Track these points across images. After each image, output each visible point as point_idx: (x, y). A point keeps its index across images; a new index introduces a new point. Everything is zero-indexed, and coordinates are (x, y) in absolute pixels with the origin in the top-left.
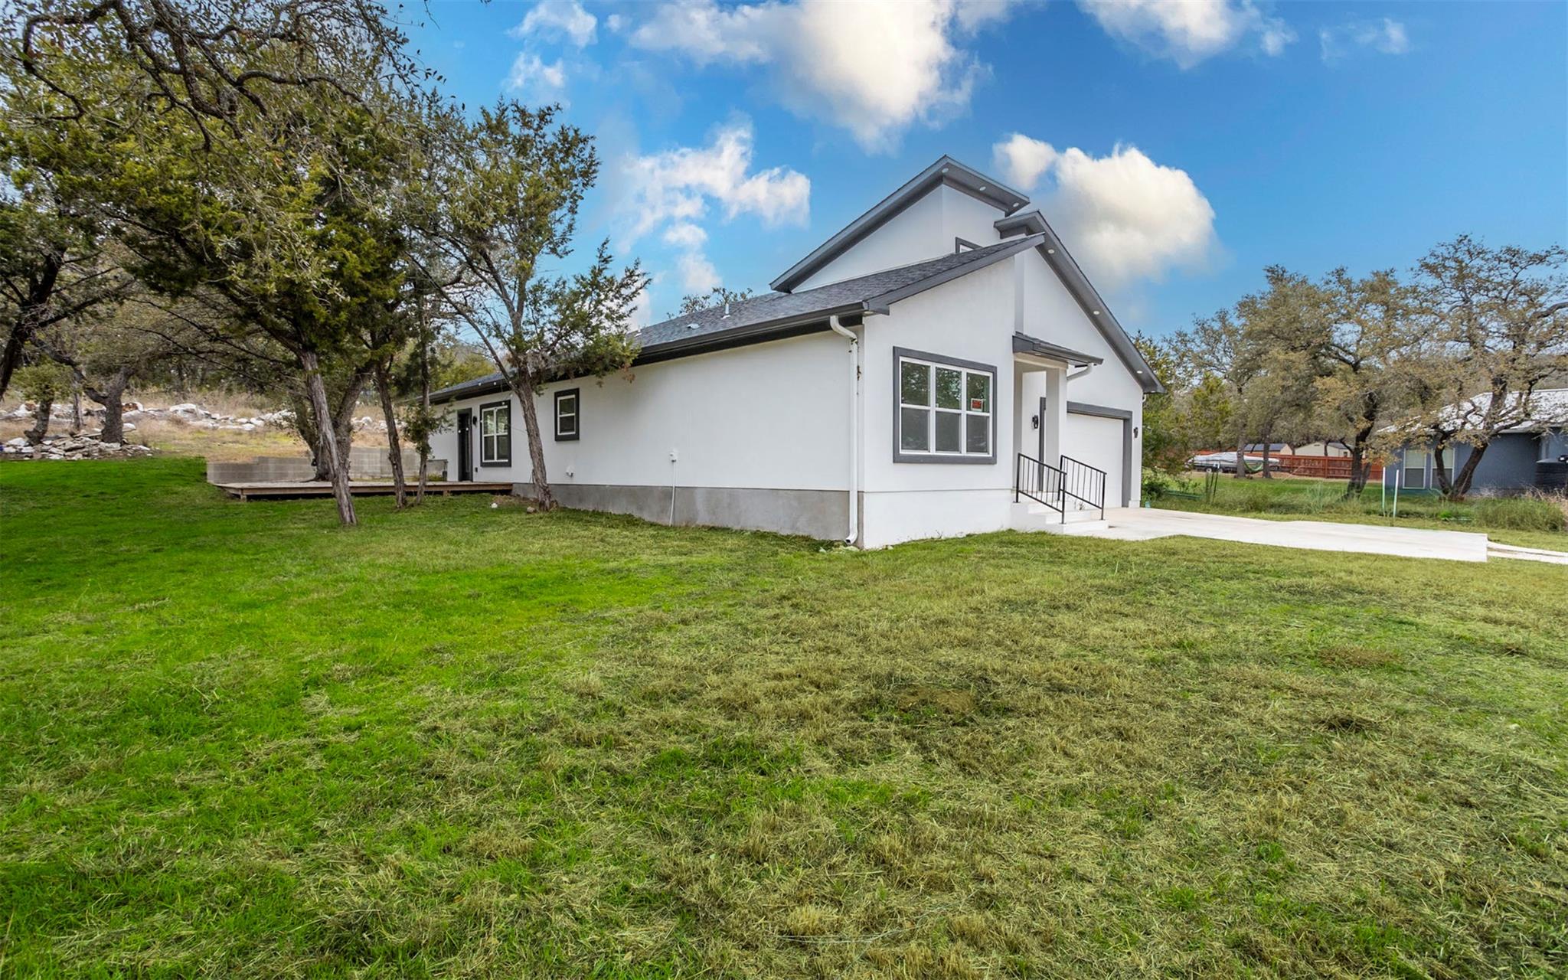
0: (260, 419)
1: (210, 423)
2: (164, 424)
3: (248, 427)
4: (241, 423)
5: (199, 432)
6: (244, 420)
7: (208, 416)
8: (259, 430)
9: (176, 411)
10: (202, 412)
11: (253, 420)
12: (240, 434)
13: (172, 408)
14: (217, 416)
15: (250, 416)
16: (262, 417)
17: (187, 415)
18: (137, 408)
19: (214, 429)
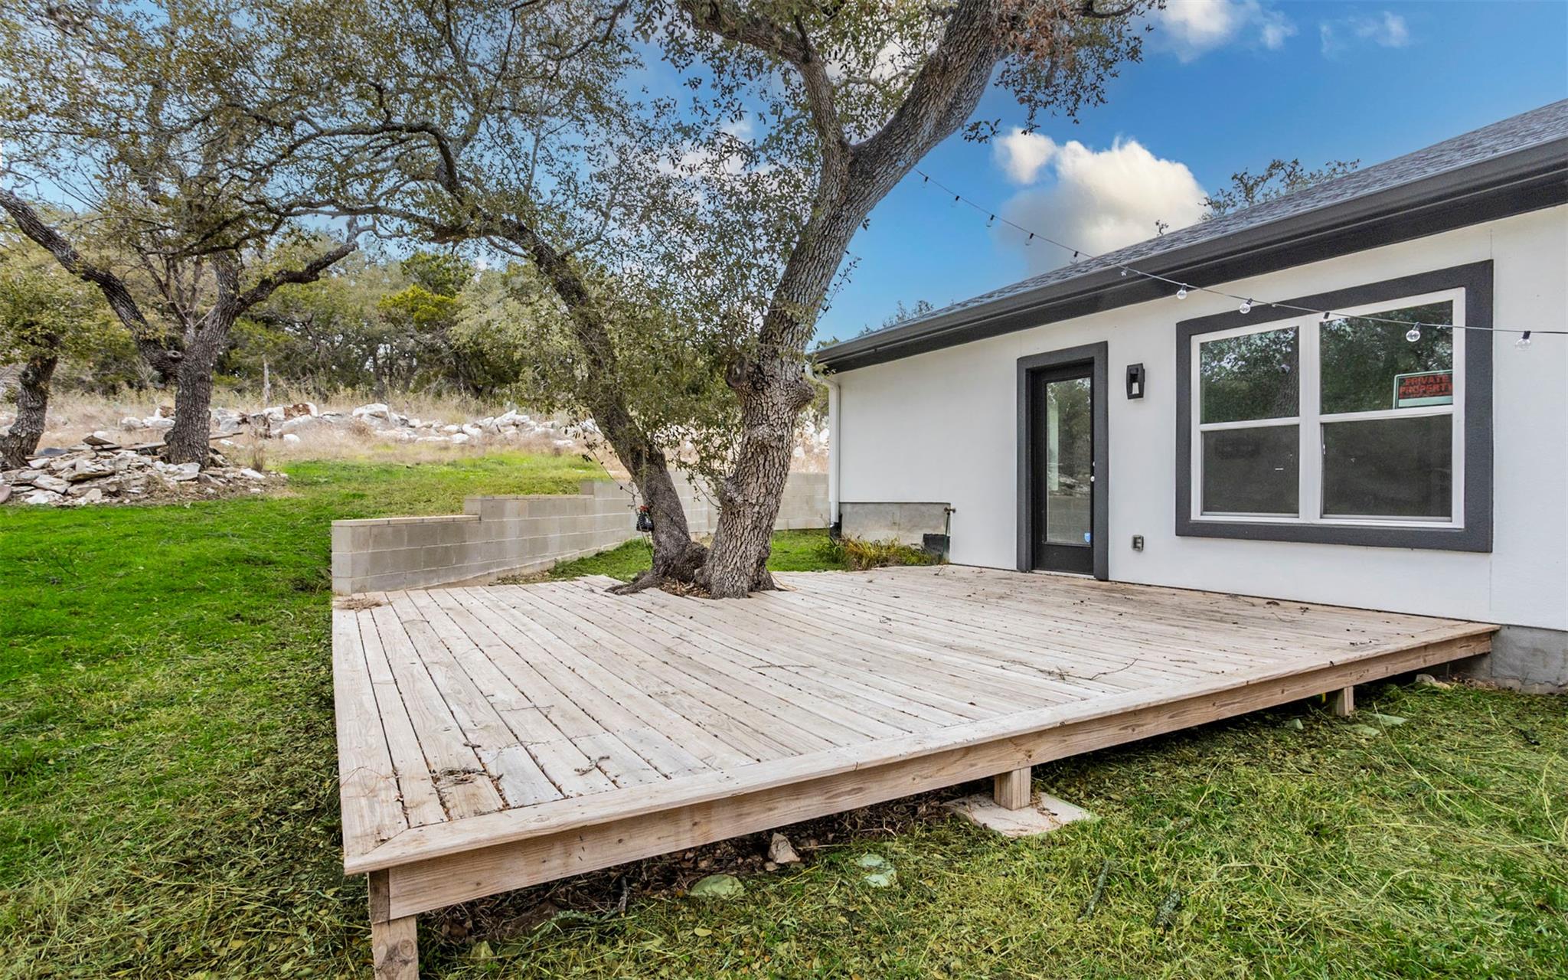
0: (475, 425)
1: (405, 433)
2: (339, 435)
3: (459, 438)
4: (449, 433)
5: (387, 446)
6: (454, 428)
7: (404, 422)
8: (475, 442)
9: (361, 415)
10: (395, 416)
11: (466, 427)
12: (446, 448)
13: (357, 412)
14: (416, 422)
15: (461, 422)
16: (480, 422)
17: (376, 422)
18: (308, 411)
19: (411, 441)
